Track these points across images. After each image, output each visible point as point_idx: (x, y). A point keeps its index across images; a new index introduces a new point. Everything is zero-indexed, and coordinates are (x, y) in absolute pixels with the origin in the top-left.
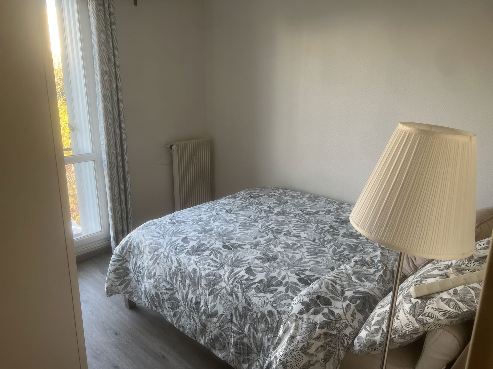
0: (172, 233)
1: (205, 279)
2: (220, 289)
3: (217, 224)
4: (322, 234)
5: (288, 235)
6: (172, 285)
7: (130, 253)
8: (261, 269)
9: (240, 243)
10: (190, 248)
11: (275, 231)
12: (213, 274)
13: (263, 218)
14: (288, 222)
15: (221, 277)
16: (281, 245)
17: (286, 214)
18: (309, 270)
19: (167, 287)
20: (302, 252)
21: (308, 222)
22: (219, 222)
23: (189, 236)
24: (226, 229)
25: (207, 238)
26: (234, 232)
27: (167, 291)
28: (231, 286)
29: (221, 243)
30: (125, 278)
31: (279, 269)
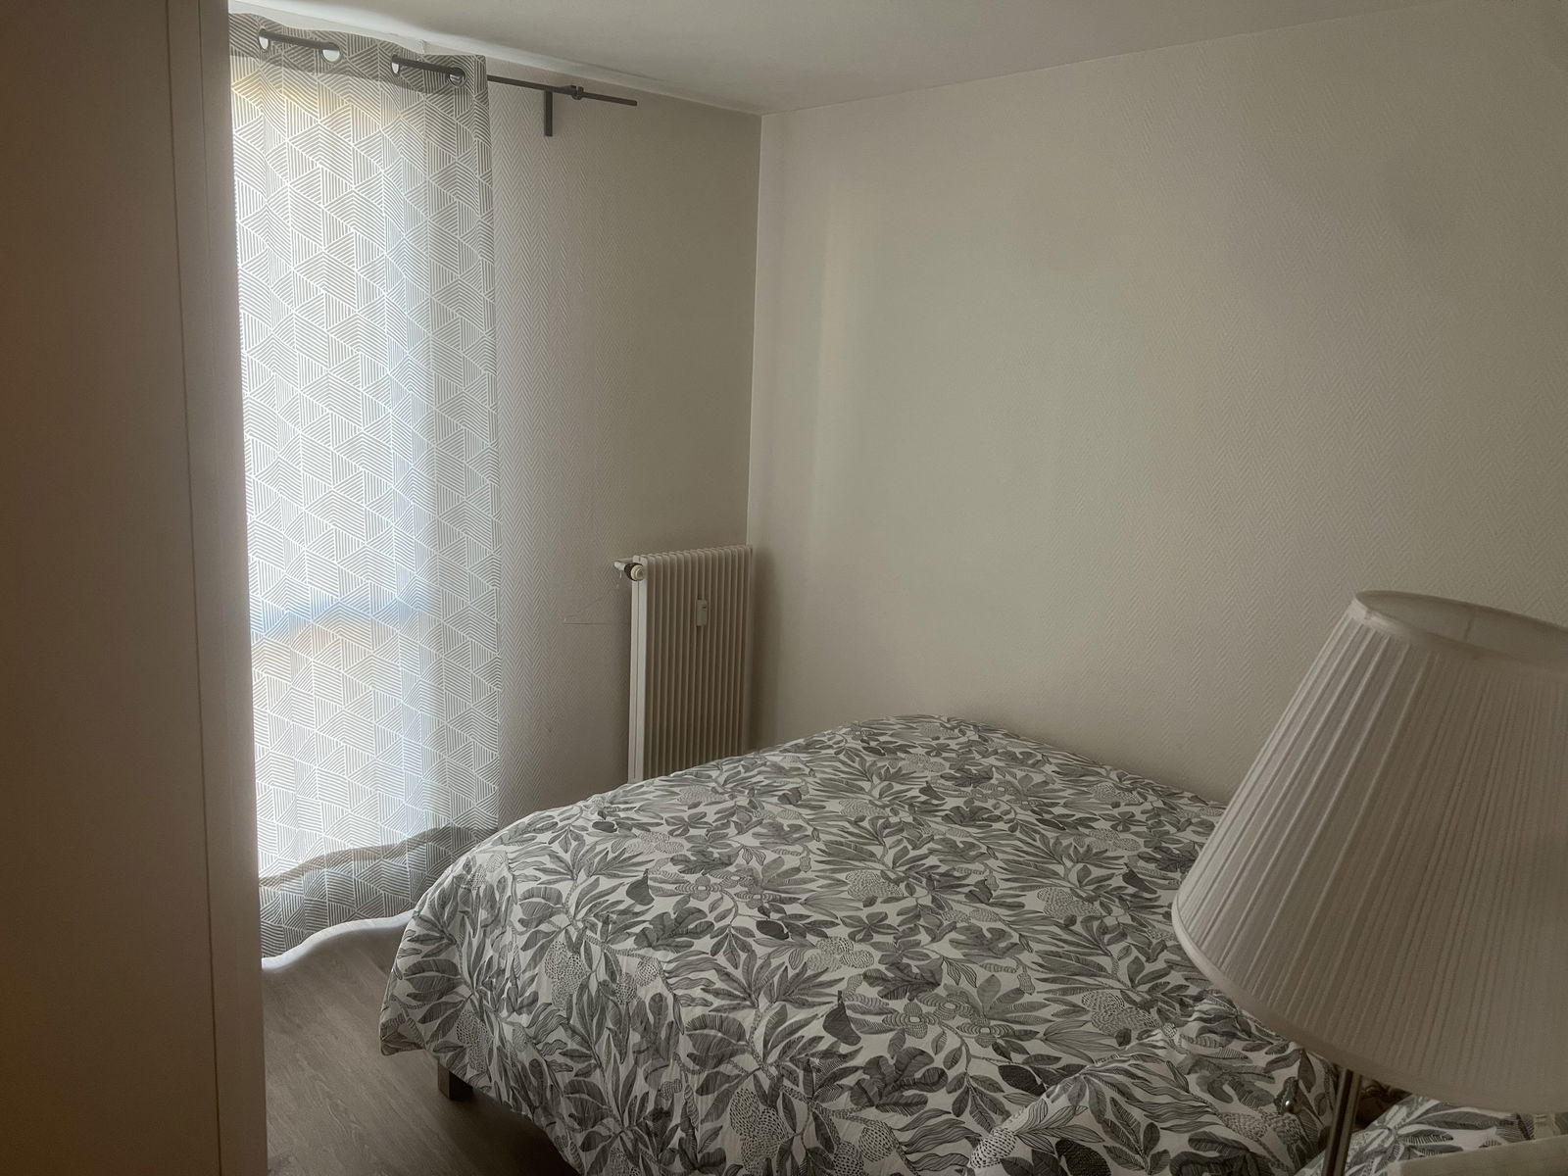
0: (599, 863)
1: (690, 1036)
2: (738, 1076)
3: (748, 839)
4: (1097, 904)
5: (982, 897)
6: (586, 1042)
7: (466, 917)
8: (878, 1019)
9: (816, 917)
10: (651, 922)
11: (939, 881)
12: (718, 1022)
13: (901, 830)
14: (984, 849)
15: (741, 1036)
16: (953, 935)
17: (983, 819)
18: (1041, 1035)
19: (569, 1047)
20: (1025, 967)
21: (1053, 855)
22: (753, 834)
23: (653, 879)
24: (775, 861)
25: (709, 888)
26: (802, 875)
27: (569, 1062)
28: (773, 1071)
29: (755, 912)
30: (443, 999)
31: (940, 1024)
